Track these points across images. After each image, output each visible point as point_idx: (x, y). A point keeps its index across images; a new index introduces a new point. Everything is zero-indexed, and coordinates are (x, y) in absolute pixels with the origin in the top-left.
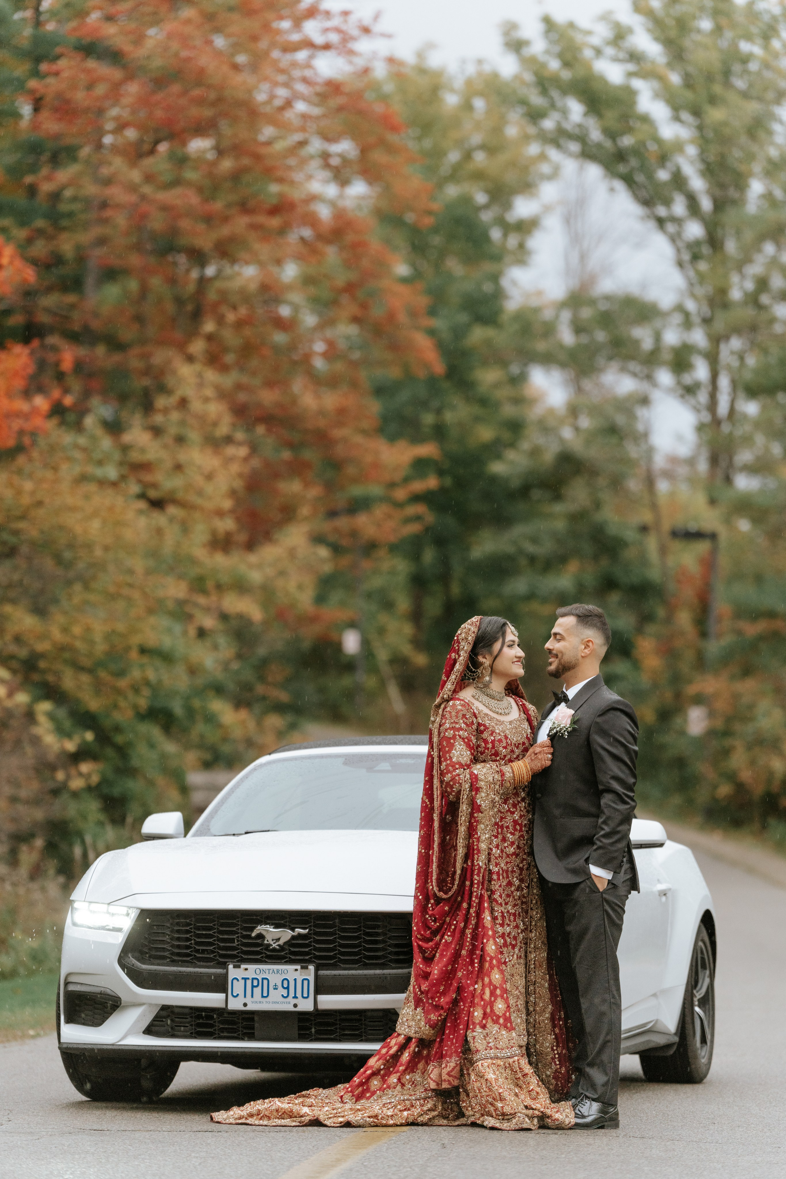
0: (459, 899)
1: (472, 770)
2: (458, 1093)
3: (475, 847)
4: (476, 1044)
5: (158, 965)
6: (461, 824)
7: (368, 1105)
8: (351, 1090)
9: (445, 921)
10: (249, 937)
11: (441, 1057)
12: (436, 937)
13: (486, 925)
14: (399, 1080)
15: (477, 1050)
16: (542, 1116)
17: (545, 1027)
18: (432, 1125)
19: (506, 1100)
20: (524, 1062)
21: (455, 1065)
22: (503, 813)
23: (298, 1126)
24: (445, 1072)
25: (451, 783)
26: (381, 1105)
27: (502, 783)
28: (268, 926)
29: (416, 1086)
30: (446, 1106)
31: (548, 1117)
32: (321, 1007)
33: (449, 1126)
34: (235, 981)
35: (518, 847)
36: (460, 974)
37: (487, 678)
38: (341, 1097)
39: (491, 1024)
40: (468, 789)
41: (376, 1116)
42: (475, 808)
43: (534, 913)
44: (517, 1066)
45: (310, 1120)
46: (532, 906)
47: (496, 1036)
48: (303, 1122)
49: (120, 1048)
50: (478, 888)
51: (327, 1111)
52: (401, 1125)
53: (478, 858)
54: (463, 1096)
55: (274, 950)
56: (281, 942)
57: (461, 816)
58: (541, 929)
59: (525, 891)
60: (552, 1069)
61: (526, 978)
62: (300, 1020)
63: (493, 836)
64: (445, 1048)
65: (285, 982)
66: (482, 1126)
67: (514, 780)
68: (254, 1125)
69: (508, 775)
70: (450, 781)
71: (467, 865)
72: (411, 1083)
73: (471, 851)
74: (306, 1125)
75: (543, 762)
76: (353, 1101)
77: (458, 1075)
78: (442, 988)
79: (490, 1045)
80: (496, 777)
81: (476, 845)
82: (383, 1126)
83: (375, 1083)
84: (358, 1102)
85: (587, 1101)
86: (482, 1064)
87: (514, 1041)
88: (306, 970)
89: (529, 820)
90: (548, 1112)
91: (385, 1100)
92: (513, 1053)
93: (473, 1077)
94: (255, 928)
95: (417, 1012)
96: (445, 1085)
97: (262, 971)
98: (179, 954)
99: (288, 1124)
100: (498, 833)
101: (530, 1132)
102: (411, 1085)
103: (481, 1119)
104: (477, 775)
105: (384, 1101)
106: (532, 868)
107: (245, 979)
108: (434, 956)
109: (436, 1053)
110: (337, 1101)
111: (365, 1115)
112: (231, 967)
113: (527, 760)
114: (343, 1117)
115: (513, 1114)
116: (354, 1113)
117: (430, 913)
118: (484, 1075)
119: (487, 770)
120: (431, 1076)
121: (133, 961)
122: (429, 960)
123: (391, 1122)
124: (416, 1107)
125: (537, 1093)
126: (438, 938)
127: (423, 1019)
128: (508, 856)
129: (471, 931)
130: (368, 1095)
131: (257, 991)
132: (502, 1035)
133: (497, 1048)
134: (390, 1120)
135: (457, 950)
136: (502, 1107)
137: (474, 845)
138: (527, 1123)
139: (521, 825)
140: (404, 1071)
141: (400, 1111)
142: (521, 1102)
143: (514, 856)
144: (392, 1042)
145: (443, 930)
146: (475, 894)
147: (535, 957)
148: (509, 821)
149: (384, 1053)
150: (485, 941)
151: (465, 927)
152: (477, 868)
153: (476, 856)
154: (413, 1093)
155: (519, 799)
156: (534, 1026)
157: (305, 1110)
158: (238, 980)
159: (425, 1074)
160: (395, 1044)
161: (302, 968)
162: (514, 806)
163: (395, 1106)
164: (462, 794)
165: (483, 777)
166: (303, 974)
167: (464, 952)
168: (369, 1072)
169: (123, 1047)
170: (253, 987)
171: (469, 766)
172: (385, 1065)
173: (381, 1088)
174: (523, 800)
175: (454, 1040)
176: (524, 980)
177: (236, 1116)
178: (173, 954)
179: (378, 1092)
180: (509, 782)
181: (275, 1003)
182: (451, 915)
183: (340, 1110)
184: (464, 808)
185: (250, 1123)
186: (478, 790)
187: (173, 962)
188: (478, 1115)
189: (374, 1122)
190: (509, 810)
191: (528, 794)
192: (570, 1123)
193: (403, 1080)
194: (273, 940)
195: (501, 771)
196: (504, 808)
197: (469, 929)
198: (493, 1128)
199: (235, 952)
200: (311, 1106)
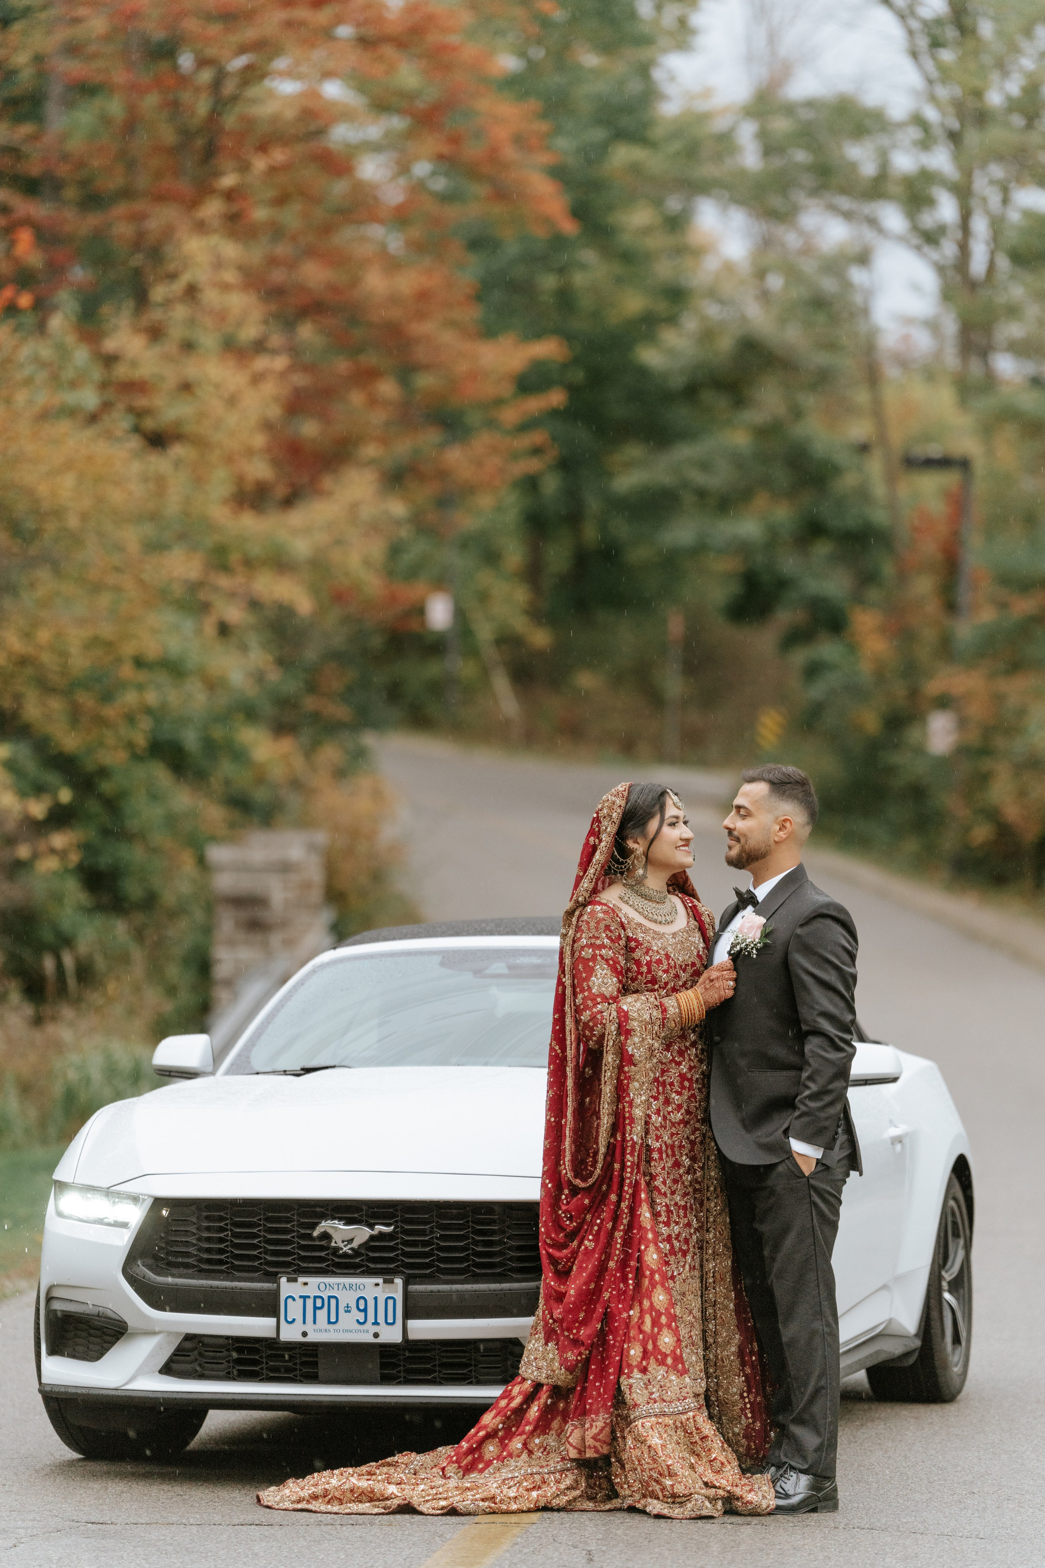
0: (604, 1188)
1: (619, 1005)
2: (610, 1464)
3: (627, 1115)
4: (634, 1395)
5: (180, 1276)
6: (606, 1082)
7: (481, 1481)
8: (457, 1459)
9: (584, 1219)
10: (309, 1237)
11: (585, 1413)
12: (572, 1242)
13: (644, 1224)
14: (525, 1445)
15: (636, 1405)
16: (728, 1497)
17: (731, 1366)
18: (572, 1510)
19: (677, 1475)
20: (702, 1419)
21: (604, 1425)
22: (665, 1064)
23: (383, 1514)
24: (589, 1434)
25: (591, 1024)
26: (499, 1482)
27: (663, 1022)
28: (336, 1222)
29: (549, 1453)
30: (592, 1481)
31: (738, 1499)
32: (412, 1336)
33: (597, 1511)
34: (290, 1301)
35: (688, 1112)
36: (606, 1295)
37: (641, 872)
38: (443, 1469)
39: (655, 1366)
40: (615, 1033)
41: (493, 1499)
42: (625, 1059)
43: (712, 1205)
44: (693, 1425)
45: (399, 1505)
46: (708, 1195)
47: (662, 1384)
48: (389, 1508)
49: (127, 1394)
50: (631, 1173)
51: (423, 1490)
52: (529, 1511)
53: (631, 1131)
54: (616, 1468)
55: (345, 1255)
56: (355, 1245)
57: (605, 1071)
58: (723, 1228)
59: (698, 1174)
60: (741, 1424)
61: (702, 1296)
62: (382, 1355)
63: (652, 1097)
64: (589, 1401)
65: (362, 1302)
66: (643, 1512)
67: (681, 1018)
68: (320, 1513)
69: (672, 1011)
70: (589, 1021)
71: (616, 1139)
72: (542, 1450)
73: (621, 1120)
74: (393, 1513)
75: (722, 993)
76: (459, 1474)
77: (608, 1440)
78: (582, 1315)
79: (653, 1396)
80: (655, 1013)
81: (628, 1112)
82: (502, 1513)
83: (491, 1449)
84: (467, 1477)
85: (792, 1473)
86: (642, 1424)
87: (688, 1389)
88: (391, 1285)
89: (703, 1073)
90: (738, 1491)
91: (505, 1473)
92: (687, 1407)
93: (629, 1442)
94: (317, 1224)
95: (548, 1348)
96: (590, 1454)
97: (328, 1286)
98: (209, 1261)
99: (367, 1511)
100: (658, 1093)
101: (712, 1521)
102: (542, 1453)
103: (642, 1502)
104: (628, 1011)
105: (504, 1476)
106: (708, 1140)
107: (304, 1298)
108: (571, 1268)
109: (576, 1408)
110: (436, 1475)
111: (478, 1496)
112: (283, 1280)
113: (699, 988)
114: (446, 1499)
115: (688, 1496)
116: (462, 1494)
117: (564, 1208)
118: (645, 1441)
119: (642, 1004)
120: (570, 1440)
121: (142, 1270)
122: (563, 1275)
123: (514, 1507)
124: (549, 1484)
125: (722, 1464)
126: (575, 1243)
127: (557, 1357)
128: (673, 1124)
129: (622, 1233)
130: (480, 1466)
131: (322, 1314)
132: (671, 1381)
133: (664, 1401)
134: (513, 1503)
135: (603, 1261)
136: (672, 1486)
137: (624, 1111)
138: (707, 1508)
139: (690, 1080)
140: (532, 1433)
141: (527, 1490)
142: (699, 1478)
143: (682, 1125)
144: (514, 1390)
145: (582, 1233)
146: (628, 1181)
147: (714, 1267)
148: (673, 1075)
149: (504, 1406)
150: (643, 1247)
151: (614, 1228)
152: (629, 1144)
153: (628, 1128)
154: (545, 1464)
155: (688, 1044)
156: (716, 1365)
157: (392, 1489)
158: (294, 1299)
159: (562, 1436)
160: (519, 1393)
161: (385, 1281)
162: (681, 1053)
163: (520, 1483)
164: (606, 1040)
165: (635, 1015)
166: (386, 1290)
167: (612, 1264)
168: (482, 1433)
169: (131, 1394)
170: (316, 1308)
171: (615, 999)
172: (504, 1423)
173: (498, 1457)
174: (694, 1044)
175: (602, 1390)
176: (699, 1299)
177: (294, 1498)
178: (201, 1260)
179: (495, 1462)
180: (674, 1021)
181: (347, 1331)
182: (593, 1210)
183: (441, 1490)
184: (610, 1059)
185: (314, 1509)
186: (628, 1033)
187: (203, 1273)
188: (637, 1496)
189: (490, 1507)
190: (673, 1060)
191: (700, 1036)
192: (768, 1507)
193: (531, 1446)
194: (343, 1242)
195: (662, 1005)
196: (666, 1056)
197: (620, 1231)
198: (658, 1516)
199: (289, 1259)
200: (400, 1484)
